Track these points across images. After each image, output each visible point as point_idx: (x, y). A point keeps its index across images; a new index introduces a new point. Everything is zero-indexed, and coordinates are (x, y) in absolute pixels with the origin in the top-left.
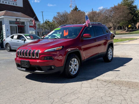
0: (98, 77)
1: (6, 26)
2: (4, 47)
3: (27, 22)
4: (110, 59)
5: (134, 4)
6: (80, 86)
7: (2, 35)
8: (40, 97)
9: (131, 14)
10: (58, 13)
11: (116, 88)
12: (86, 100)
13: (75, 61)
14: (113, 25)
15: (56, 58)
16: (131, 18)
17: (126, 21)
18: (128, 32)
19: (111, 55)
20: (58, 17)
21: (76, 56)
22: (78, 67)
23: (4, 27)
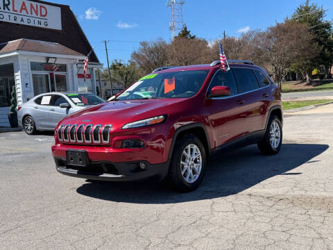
0: (250, 189)
1: (24, 76)
2: (20, 124)
3: (72, 65)
4: (275, 146)
5: (324, 20)
6: (209, 209)
7: (15, 95)
8: (116, 234)
9: (317, 43)
10: (144, 44)
11: (297, 213)
12: (227, 240)
13: (195, 152)
14: (276, 70)
15: (149, 143)
16: (319, 52)
17: (306, 60)
18: (311, 87)
19: (277, 138)
20: (144, 54)
21: (196, 140)
22: (201, 164)
23: (18, 77)
